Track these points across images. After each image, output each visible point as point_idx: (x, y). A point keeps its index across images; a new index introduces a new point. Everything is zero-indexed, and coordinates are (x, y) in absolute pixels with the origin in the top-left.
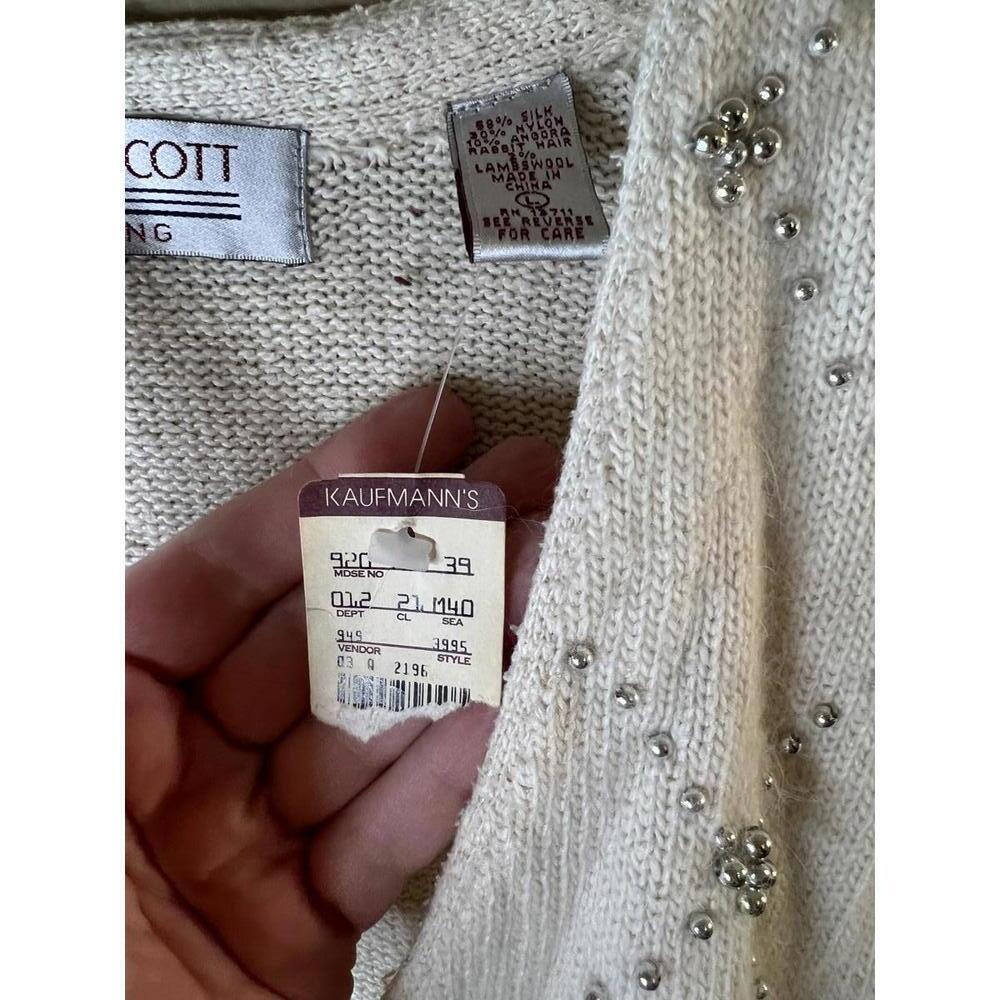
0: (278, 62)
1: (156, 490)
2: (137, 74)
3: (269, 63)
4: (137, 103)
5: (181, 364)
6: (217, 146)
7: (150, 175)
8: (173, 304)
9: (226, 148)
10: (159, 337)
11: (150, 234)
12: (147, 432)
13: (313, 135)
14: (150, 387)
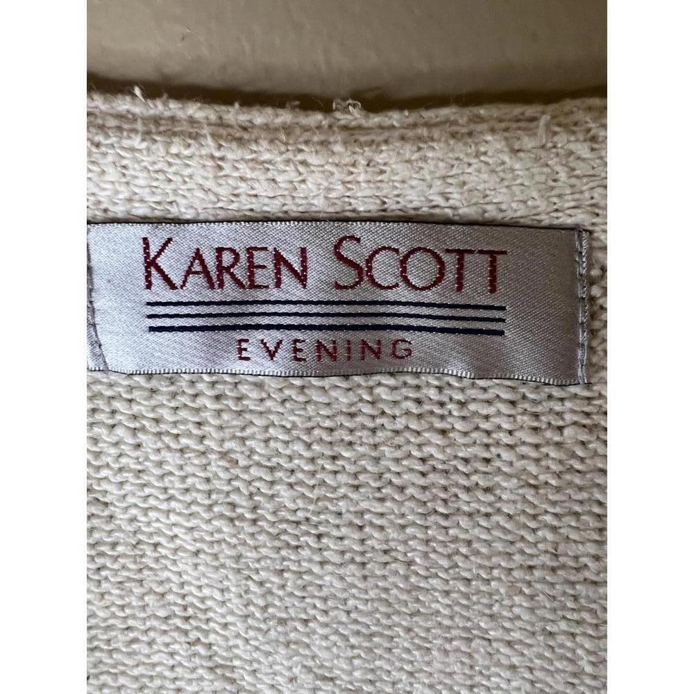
0: (571, 153)
1: (356, 622)
2: (392, 171)
3: (557, 155)
4: (384, 203)
5: (402, 489)
6: (481, 252)
7: (397, 285)
8: (400, 423)
9: (492, 253)
10: (377, 460)
11: (387, 350)
12: (352, 561)
13: (596, 235)
14: (361, 514)
